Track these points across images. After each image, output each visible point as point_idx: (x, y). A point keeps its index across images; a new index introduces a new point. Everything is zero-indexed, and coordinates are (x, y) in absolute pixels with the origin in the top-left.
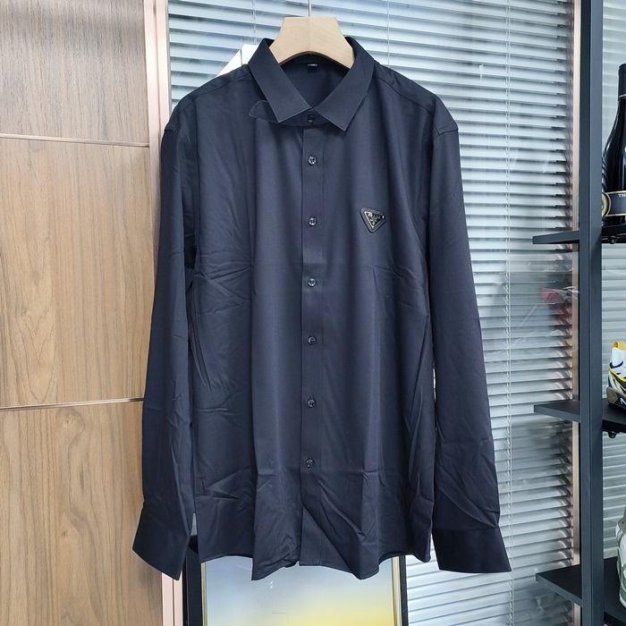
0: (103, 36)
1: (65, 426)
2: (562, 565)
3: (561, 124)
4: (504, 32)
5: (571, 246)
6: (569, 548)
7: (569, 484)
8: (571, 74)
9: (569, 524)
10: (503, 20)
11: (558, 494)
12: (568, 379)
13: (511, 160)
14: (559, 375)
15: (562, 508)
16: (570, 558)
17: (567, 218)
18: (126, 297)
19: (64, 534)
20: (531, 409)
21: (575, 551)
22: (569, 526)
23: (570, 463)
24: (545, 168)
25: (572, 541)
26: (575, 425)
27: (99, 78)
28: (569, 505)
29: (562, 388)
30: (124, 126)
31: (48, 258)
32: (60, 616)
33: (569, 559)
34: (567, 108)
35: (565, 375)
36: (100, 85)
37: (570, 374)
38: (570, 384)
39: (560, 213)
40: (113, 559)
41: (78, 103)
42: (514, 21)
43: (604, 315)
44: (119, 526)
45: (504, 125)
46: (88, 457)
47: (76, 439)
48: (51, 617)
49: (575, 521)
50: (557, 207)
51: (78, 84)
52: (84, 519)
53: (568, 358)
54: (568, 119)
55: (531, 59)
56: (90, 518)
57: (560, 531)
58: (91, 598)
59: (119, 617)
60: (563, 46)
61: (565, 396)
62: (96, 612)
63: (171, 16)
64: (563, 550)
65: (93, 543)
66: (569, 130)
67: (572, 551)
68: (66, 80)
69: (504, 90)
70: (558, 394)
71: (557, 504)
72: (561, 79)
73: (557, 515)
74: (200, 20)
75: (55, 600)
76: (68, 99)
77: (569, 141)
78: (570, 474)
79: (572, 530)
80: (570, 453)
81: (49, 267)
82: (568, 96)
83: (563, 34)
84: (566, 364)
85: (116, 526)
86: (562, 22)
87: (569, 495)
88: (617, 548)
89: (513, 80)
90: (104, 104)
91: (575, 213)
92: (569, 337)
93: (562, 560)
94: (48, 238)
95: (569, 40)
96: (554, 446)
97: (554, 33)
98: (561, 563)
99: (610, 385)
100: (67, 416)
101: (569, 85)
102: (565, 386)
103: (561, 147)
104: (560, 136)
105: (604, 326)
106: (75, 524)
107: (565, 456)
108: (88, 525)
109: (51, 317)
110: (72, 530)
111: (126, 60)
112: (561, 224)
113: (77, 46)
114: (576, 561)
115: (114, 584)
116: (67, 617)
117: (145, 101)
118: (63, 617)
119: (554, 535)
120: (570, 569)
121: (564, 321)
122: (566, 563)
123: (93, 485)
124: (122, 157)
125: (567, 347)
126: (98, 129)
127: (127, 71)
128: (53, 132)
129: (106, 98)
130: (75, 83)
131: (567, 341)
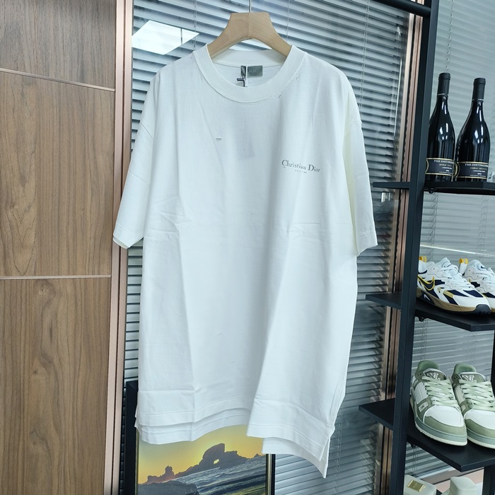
0: (85, 4)
1: (40, 293)
2: (373, 399)
5: (394, 190)
6: (378, 389)
7: (382, 347)
10: (362, 32)
11: (373, 353)
12: (386, 278)
14: (380, 275)
15: (375, 362)
16: (379, 394)
18: (92, 201)
19: (35, 372)
20: (364, 297)
21: (383, 391)
22: (380, 374)
23: (383, 332)
25: (381, 384)
26: (389, 309)
27: (80, 35)
28: (381, 360)
29: (381, 284)
30: (97, 74)
31: (33, 167)
32: (29, 432)
33: (378, 396)
35: (383, 275)
36: (80, 40)
37: (388, 275)
38: (387, 282)
40: (72, 391)
41: (62, 52)
42: (370, 34)
46: (56, 316)
47: (49, 303)
48: (22, 432)
49: (384, 371)
51: (63, 38)
52: (51, 362)
53: (387, 264)
55: (379, 61)
56: (56, 361)
57: (373, 377)
58: (53, 419)
59: (74, 433)
61: (383, 289)
62: (56, 430)
64: (374, 389)
65: (57, 379)
67: (380, 390)
68: (54, 34)
70: (378, 287)
71: (372, 360)
73: (372, 366)
75: (25, 420)
76: (55, 48)
78: (383, 340)
79: (381, 377)
80: (383, 326)
81: (34, 174)
83: (398, 46)
84: (385, 268)
85: (75, 368)
87: (381, 354)
89: (366, 74)
90: (82, 56)
93: (373, 396)
94: (34, 152)
95: (403, 51)
96: (372, 322)
100: (42, 286)
102: (383, 282)
106: (44, 365)
107: (380, 328)
108: (54, 365)
109: (33, 211)
110: (41, 370)
111: (101, 25)
112: (388, 175)
113: (64, 9)
114: (382, 397)
115: (71, 409)
116: (34, 433)
117: (114, 57)
118: (31, 433)
119: (369, 380)
120: (379, 403)
122: (376, 399)
123: (59, 337)
124: (94, 97)
125: (387, 257)
126: (77, 74)
127: (101, 33)
128: (42, 72)
129: (85, 51)
130: (61, 36)
131: (387, 253)
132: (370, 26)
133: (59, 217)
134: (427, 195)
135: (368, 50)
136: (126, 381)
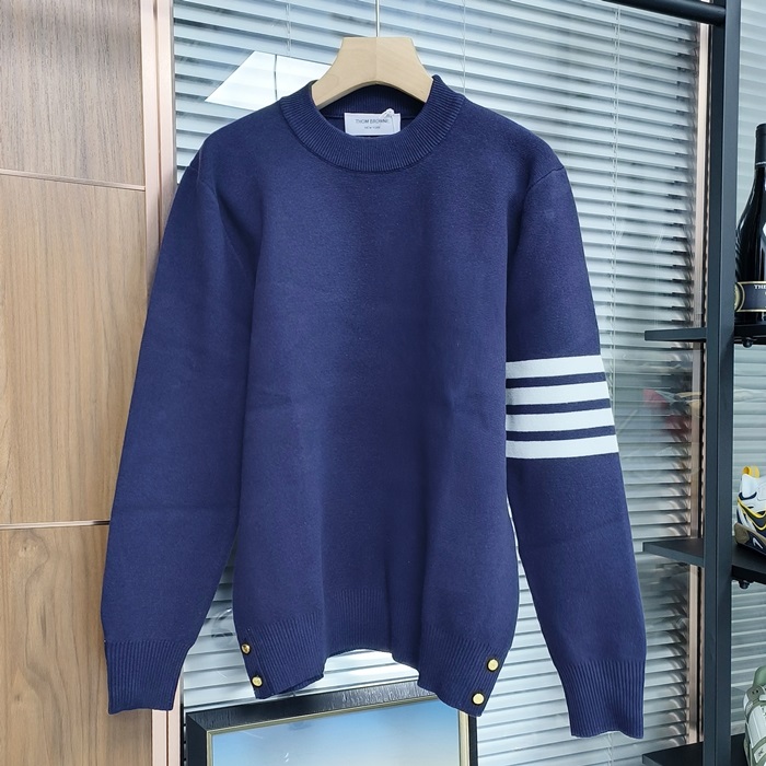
0: (84, 41)
1: (21, 554)
2: (675, 743)
3: (681, 192)
4: (611, 72)
5: (691, 345)
6: (683, 722)
7: (685, 641)
8: (695, 130)
9: (684, 691)
10: (611, 57)
11: (669, 653)
12: (686, 510)
13: (618, 233)
14: (674, 505)
15: (675, 671)
16: (685, 734)
17: (688, 310)
18: (110, 385)
19: (18, 698)
20: (640, 547)
21: (691, 723)
22: (684, 695)
23: (686, 615)
24: (659, 245)
25: (687, 712)
26: (693, 569)
27: (77, 95)
28: (685, 668)
29: (678, 521)
30: (111, 162)
33: (683, 735)
34: (689, 172)
35: (681, 505)
36: (78, 105)
37: (688, 504)
38: (688, 517)
39: (678, 303)
41: (46, 126)
42: (624, 60)
43: (736, 432)
44: (95, 688)
45: (609, 189)
46: (53, 596)
47: (37, 571)
49: (691, 688)
50: (674, 295)
51: (47, 102)
52: (45, 678)
53: (685, 483)
54: (690, 186)
55: (646, 108)
56: (54, 677)
57: (672, 700)
60: (684, 94)
61: (681, 531)
63: (177, 21)
64: (675, 724)
65: (58, 710)
66: (691, 200)
67: (687, 726)
68: (31, 96)
69: (610, 145)
70: (671, 528)
71: (669, 667)
72: (682, 136)
73: (669, 680)
74: (216, 28)
76: (34, 121)
77: (691, 214)
78: (686, 628)
79: (687, 700)
80: (686, 603)
82: (691, 158)
83: (684, 79)
84: (683, 492)
85: (90, 689)
86: (683, 65)
87: (685, 655)
88: (745, 722)
89: (622, 133)
90: (83, 133)
91: (696, 304)
92: (687, 458)
93: (673, 737)
95: (693, 88)
96: (664, 594)
97: (675, 78)
98: (673, 740)
99: (739, 521)
100: (25, 541)
101: (691, 144)
102: (681, 518)
103: (680, 220)
104: (680, 206)
105: (736, 445)
106: (33, 684)
107: (681, 606)
108: (51, 686)
109: (5, 407)
110: (28, 693)
111: (114, 75)
112: (679, 317)
114: (692, 739)
117: (140, 130)
119: (664, 706)
120: (685, 748)
121: (681, 438)
122: (680, 741)
123: (59, 634)
124: (107, 201)
125: (685, 470)
126: (75, 163)
127: (116, 90)
128: (12, 164)
129: (87, 123)
130: (43, 100)
131: (685, 462)
132: (624, 45)
133: (50, 416)
134: (739, 351)
135: (623, 89)
136: (185, 711)
